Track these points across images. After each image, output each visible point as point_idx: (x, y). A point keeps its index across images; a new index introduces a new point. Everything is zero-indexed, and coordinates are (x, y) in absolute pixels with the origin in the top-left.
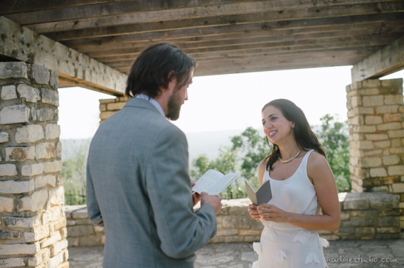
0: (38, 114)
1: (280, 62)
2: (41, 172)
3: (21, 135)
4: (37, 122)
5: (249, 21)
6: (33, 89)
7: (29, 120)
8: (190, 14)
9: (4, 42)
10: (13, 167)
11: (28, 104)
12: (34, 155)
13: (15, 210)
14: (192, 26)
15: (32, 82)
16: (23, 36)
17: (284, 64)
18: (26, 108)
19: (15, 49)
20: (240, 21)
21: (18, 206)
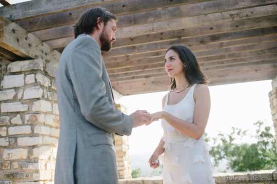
0: (49, 95)
1: (219, 77)
2: (48, 134)
3: (36, 106)
4: (47, 99)
5: (190, 36)
6: (46, 77)
7: (42, 97)
8: (150, 31)
9: (30, 48)
10: (29, 127)
11: (42, 86)
12: (44, 120)
13: (28, 157)
14: (152, 41)
15: (46, 74)
16: (43, 48)
17: (222, 78)
18: (40, 89)
19: (37, 54)
20: (184, 36)
21: (30, 155)
